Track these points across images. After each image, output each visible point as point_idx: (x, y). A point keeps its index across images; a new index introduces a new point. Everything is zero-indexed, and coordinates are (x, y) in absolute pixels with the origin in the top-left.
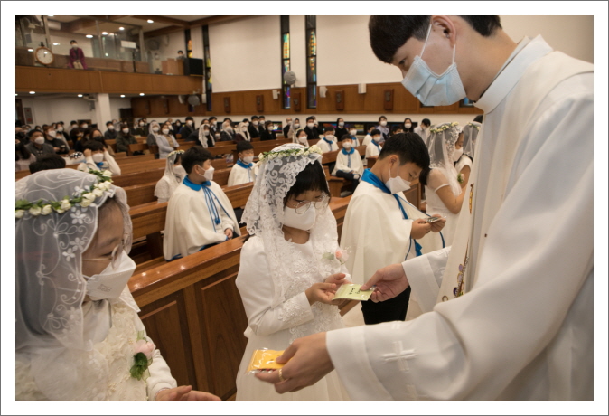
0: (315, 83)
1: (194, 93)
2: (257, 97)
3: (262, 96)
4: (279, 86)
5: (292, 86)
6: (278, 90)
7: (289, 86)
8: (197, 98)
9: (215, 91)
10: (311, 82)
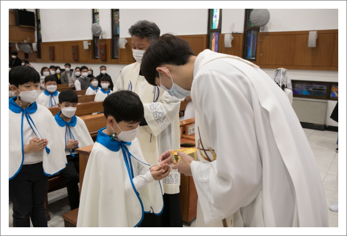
0: (118, 36)
1: (25, 41)
2: (73, 47)
3: (77, 47)
4: (91, 38)
5: (100, 38)
6: (89, 41)
7: (98, 37)
8: (29, 46)
9: (44, 40)
10: (115, 35)
